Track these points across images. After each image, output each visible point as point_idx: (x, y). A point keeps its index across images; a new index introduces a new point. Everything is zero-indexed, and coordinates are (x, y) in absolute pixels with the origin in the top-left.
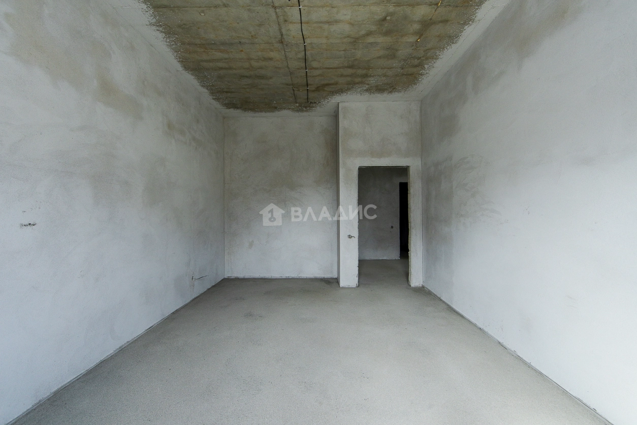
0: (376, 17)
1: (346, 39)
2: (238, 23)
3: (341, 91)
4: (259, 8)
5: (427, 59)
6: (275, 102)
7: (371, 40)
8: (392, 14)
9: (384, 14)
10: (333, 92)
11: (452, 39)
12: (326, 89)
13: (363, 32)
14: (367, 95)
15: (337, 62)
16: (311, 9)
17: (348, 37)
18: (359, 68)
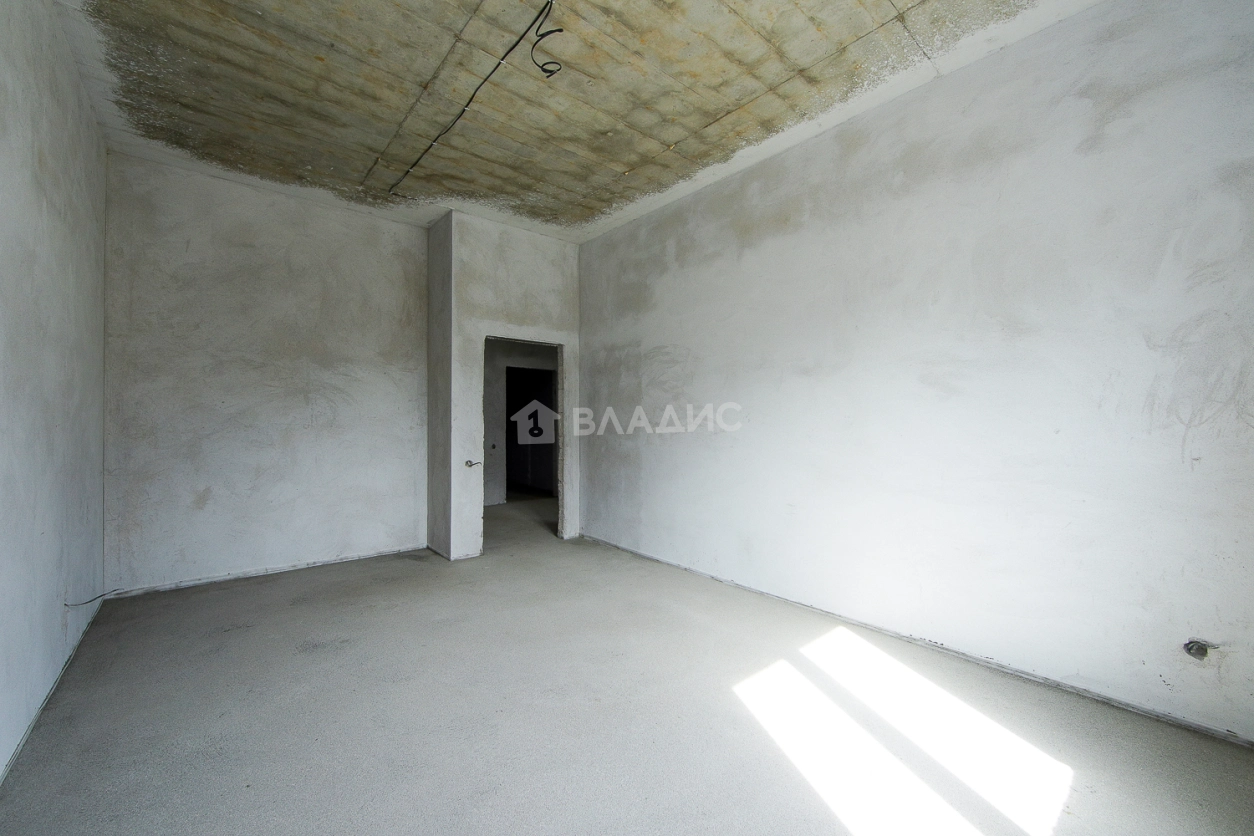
0: (596, 126)
1: (537, 131)
2: (361, 19)
3: (471, 195)
4: (429, 24)
5: (621, 197)
6: (310, 168)
7: (570, 147)
8: (616, 132)
9: (608, 128)
10: (454, 191)
11: (661, 186)
12: (444, 182)
13: (567, 135)
14: (508, 215)
15: (498, 153)
16: (518, 73)
17: (542, 130)
18: (527, 174)
